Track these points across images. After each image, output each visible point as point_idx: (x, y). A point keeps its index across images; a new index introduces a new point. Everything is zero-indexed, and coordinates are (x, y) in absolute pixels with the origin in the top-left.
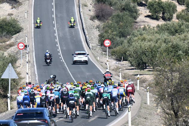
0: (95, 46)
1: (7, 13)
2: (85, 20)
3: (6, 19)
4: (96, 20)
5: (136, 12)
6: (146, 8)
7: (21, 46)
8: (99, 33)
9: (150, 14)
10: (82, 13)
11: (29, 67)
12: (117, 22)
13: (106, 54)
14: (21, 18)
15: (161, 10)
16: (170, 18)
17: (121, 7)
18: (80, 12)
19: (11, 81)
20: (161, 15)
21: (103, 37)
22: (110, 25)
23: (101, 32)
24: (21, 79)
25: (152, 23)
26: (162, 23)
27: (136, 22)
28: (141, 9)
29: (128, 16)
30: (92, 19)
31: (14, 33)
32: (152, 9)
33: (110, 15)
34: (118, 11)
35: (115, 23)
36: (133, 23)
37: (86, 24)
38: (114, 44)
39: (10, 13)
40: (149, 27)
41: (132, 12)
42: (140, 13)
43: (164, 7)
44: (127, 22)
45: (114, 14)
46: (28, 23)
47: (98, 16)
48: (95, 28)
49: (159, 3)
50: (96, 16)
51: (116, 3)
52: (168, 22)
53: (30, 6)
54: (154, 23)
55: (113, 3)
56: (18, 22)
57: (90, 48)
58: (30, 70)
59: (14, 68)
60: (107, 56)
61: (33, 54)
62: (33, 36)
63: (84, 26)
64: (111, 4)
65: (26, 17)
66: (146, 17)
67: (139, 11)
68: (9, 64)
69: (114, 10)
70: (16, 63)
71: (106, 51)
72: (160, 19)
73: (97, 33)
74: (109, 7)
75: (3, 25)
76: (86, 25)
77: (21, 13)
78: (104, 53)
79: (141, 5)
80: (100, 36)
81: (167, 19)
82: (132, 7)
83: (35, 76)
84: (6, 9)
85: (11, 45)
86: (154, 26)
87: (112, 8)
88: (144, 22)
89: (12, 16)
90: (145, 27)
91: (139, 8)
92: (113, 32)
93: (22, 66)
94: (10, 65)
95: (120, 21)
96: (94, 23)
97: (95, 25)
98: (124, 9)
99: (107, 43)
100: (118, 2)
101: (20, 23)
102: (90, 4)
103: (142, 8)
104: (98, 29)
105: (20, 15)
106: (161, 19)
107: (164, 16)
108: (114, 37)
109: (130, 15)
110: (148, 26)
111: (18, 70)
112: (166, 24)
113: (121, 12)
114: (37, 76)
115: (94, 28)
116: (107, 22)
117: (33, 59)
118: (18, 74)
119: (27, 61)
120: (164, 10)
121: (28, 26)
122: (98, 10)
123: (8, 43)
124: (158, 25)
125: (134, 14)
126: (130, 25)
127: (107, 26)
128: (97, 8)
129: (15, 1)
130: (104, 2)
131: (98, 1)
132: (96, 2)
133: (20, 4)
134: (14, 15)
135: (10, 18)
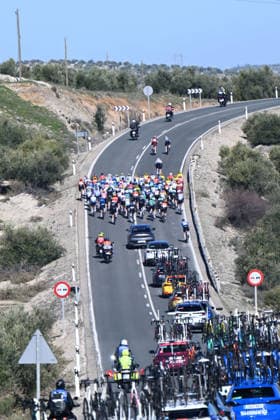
0: (227, 285)
1: (29, 216)
2: (204, 227)
3: (26, 228)
4: (229, 226)
7: (62, 290)
8: (237, 256)
10: (196, 212)
11: (80, 335)
13: (254, 303)
14: (61, 228)
18: (193, 210)
19: (41, 368)
21: (246, 264)
22: (260, 236)
23: (242, 254)
24: (63, 363)
30: (220, 224)
31: (45, 259)
33: (259, 214)
35: (272, 233)
37: (206, 235)
38: (269, 279)
39: (34, 215)
45: (268, 212)
46: (77, 238)
47: (234, 219)
48: (226, 244)
50: (230, 218)
51: (272, 187)
55: (266, 188)
56: (53, 235)
57: (216, 290)
58: (83, 342)
59: (46, 339)
60: (256, 308)
61: (89, 307)
62: (88, 266)
63: (201, 241)
64: (261, 191)
65: (71, 225)
68: (35, 330)
69: (269, 204)
70: (50, 327)
71: (252, 297)
73: (231, 256)
74: (256, 196)
75: (20, 244)
76: (207, 240)
77: (60, 214)
78: (248, 300)
80: (238, 262)
83: (96, 357)
84: (26, 208)
85: (39, 289)
87: (263, 198)
89: (41, 223)
92: (267, 252)
93: (65, 334)
94: (38, 332)
96: (224, 234)
97: (228, 239)
99: (255, 277)
101: (58, 239)
102: (213, 191)
104: (233, 247)
105: (58, 220)
108: (271, 264)
111: (56, 343)
114: (99, 355)
115: (225, 246)
116: (253, 230)
117: (90, 317)
118: (58, 352)
119: (77, 322)
121: (77, 244)
122: (232, 203)
123: (32, 283)
127: (253, 240)
128: (231, 200)
129: (46, 188)
130: (245, 185)
131: (233, 183)
132: (228, 187)
133: (58, 195)
134: (46, 219)
135: (36, 228)
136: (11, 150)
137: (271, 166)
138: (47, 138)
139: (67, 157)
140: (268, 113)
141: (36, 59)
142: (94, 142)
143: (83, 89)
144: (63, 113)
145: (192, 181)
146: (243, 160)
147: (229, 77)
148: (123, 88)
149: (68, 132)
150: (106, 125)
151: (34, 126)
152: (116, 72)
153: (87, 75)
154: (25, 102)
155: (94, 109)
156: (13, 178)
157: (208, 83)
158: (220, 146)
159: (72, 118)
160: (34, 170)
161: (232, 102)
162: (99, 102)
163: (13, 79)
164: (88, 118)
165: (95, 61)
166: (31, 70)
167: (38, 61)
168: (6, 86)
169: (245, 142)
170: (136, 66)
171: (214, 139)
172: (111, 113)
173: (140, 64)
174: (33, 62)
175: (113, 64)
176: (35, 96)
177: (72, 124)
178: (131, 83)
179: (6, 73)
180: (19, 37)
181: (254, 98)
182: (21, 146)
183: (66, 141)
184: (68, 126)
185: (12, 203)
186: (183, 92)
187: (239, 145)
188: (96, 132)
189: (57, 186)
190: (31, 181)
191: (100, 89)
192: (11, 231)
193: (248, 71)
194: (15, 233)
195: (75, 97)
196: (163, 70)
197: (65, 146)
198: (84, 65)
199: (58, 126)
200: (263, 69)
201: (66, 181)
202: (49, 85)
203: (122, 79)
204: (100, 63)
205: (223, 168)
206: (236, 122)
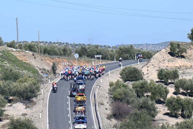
1: (21, 113)
2: (102, 119)
3: (20, 119)
4: (113, 119)
5: (154, 109)
6: (164, 106)
9: (169, 111)
10: (98, 112)
12: (134, 121)
14: (35, 118)
15: (179, 108)
16: (190, 115)
17: (139, 105)
18: (97, 111)
20: (180, 113)
22: (128, 124)
25: (171, 121)
26: (181, 121)
27: (155, 120)
28: (159, 106)
29: (146, 114)
30: (109, 118)
32: (171, 106)
33: (127, 113)
34: (136, 109)
35: (133, 122)
36: (151, 121)
37: (103, 123)
39: (24, 113)
40: (168, 126)
41: (150, 110)
42: (158, 111)
43: (183, 104)
44: (145, 120)
45: (131, 112)
46: (43, 123)
47: (115, 115)
49: (178, 100)
50: (113, 115)
51: (133, 101)
52: (188, 120)
53: (44, 105)
54: (173, 121)
55: (130, 101)
56: (32, 122)
63: (100, 126)
64: (128, 103)
65: (41, 117)
66: (164, 114)
67: (158, 109)
69: (132, 108)
72: (179, 116)
74: (126, 105)
75: (17, 126)
76: (103, 125)
77: (35, 112)
79: (159, 102)
81: (186, 116)
82: (150, 105)
84: (20, 109)
86: (173, 124)
87: (129, 106)
88: (162, 120)
89: (26, 116)
90: (163, 125)
91: (157, 105)
95: (138, 120)
96: (111, 122)
97: (112, 125)
98: (141, 107)
100: (136, 100)
101: (34, 124)
102: (106, 102)
103: (161, 105)
104: (115, 128)
105: (34, 115)
106: (181, 116)
107: (183, 113)
109: (148, 113)
110: (166, 124)
112: (185, 121)
113: (139, 110)
115: (111, 128)
116: (124, 120)
120: (182, 107)
121: (43, 126)
122: (114, 108)
124: (177, 123)
125: (152, 112)
126: (148, 124)
127: (124, 125)
128: (114, 107)
129: (29, 100)
130: (121, 100)
131: (115, 99)
132: (113, 101)
133: (35, 104)
134: (29, 115)
135: (24, 118)
136: (13, 82)
137: (133, 91)
138: (30, 77)
139: (39, 86)
140: (132, 66)
141: (25, 41)
142: (51, 79)
143: (47, 55)
144: (37, 65)
145: (96, 97)
146: (120, 88)
147: (114, 50)
148: (65, 54)
149: (39, 75)
150: (57, 72)
151: (24, 71)
152: (62, 47)
153: (48, 48)
154: (20, 60)
155: (51, 64)
156: (14, 95)
157: (104, 52)
158: (109, 82)
159: (41, 68)
160: (24, 92)
161: (115, 61)
162: (54, 61)
163: (14, 50)
164: (49, 68)
165: (52, 42)
166: (23, 46)
167: (26, 42)
168: (12, 53)
169: (121, 80)
170: (71, 44)
171: (107, 78)
172: (59, 66)
173: (73, 43)
174: (24, 42)
175: (60, 44)
176: (24, 58)
177: (41, 71)
178: (69, 52)
179: (11, 47)
180: (18, 30)
181: (126, 60)
182: (18, 81)
183: (39, 79)
184: (40, 72)
185: (13, 107)
186: (93, 57)
187: (118, 81)
188: (52, 75)
189: (34, 99)
190: (23, 97)
191: (55, 55)
192: (13, 120)
193: (122, 47)
194: (15, 121)
195: (43, 58)
196: (83, 46)
197: (38, 81)
198: (47, 44)
199: (35, 72)
200: (130, 46)
201: (38, 97)
202: (31, 53)
203: (65, 50)
204: (54, 43)
205: (111, 92)
206: (117, 70)
